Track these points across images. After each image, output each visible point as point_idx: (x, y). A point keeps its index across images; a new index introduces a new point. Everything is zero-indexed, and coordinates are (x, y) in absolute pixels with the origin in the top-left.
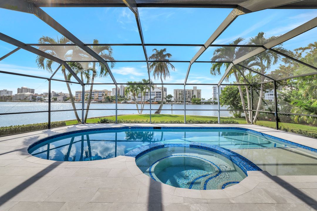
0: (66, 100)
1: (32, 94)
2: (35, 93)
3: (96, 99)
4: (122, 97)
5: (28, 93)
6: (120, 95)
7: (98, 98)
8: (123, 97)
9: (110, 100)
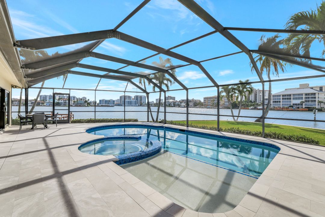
0: (196, 106)
1: (174, 101)
2: (176, 100)
3: (222, 104)
4: (252, 103)
5: (171, 101)
6: (251, 99)
7: (224, 104)
8: (254, 102)
9: (237, 105)
